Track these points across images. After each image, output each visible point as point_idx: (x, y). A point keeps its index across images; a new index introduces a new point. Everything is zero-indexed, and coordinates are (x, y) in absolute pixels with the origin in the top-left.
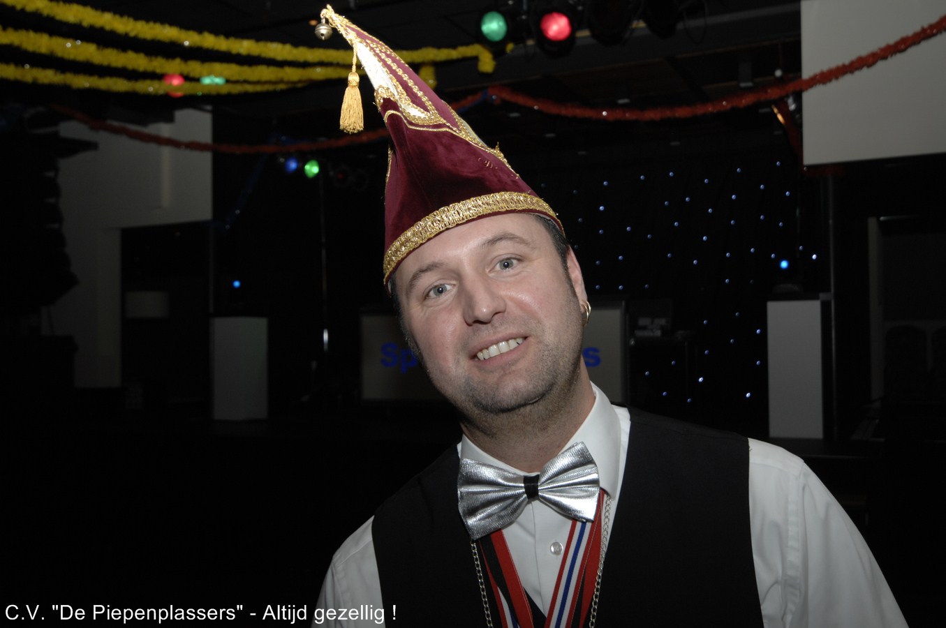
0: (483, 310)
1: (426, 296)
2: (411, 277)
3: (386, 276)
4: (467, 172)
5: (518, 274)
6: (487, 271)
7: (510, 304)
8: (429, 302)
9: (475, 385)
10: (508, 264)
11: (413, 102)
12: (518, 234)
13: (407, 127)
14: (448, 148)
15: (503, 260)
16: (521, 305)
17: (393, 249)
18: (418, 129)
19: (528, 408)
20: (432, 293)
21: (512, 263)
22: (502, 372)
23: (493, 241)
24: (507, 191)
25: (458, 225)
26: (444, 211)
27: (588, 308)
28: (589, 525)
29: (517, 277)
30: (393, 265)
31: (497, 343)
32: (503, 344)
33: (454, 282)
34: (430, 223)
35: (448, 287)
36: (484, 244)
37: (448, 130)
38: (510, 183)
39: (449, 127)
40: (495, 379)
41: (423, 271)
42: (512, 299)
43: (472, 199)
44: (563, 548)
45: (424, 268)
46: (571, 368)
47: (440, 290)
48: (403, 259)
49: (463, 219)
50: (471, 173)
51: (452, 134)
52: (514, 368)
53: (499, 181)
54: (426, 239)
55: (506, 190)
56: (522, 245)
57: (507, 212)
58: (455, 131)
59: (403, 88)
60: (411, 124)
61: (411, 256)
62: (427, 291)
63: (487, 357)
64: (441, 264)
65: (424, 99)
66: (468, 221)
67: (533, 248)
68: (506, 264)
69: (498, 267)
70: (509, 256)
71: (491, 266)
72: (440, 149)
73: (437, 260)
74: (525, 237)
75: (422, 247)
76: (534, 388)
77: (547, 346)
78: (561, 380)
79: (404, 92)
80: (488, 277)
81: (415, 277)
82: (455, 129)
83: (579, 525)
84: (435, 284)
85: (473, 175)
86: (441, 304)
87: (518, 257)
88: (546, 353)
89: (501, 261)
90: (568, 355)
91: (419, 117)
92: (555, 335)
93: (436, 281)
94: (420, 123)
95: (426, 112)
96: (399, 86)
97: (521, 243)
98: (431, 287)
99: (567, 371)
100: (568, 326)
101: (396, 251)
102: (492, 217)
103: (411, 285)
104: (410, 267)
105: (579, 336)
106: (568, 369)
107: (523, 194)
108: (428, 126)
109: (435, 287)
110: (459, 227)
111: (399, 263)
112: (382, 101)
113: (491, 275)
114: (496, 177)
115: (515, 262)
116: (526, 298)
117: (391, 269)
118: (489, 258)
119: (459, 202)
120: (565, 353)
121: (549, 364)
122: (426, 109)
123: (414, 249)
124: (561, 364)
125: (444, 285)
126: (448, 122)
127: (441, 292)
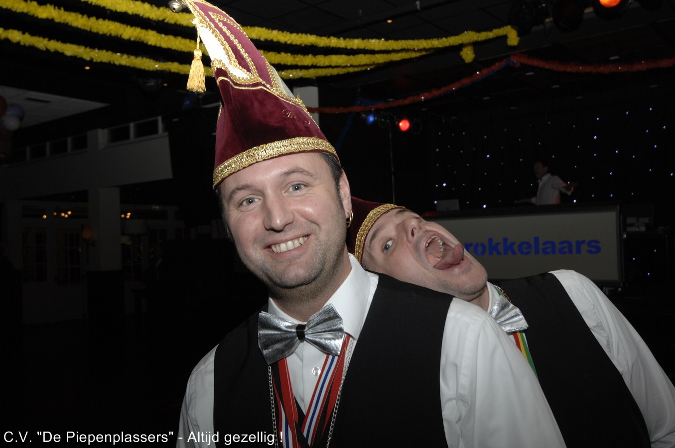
0: (278, 222)
1: (241, 204)
2: (231, 191)
3: (214, 185)
4: (273, 122)
5: (304, 195)
6: (283, 192)
7: (297, 215)
8: (242, 208)
9: (269, 267)
10: (298, 187)
11: (240, 64)
12: (306, 169)
13: (233, 88)
14: (262, 103)
15: (295, 185)
16: (304, 215)
17: (220, 169)
18: (240, 88)
19: (304, 287)
20: (245, 203)
21: (301, 187)
22: (289, 263)
23: (288, 174)
24: (301, 137)
25: (264, 160)
26: (255, 150)
27: (351, 215)
28: (336, 358)
29: (302, 197)
30: (220, 179)
31: (286, 241)
32: (290, 243)
33: (260, 198)
34: (245, 157)
35: (256, 200)
36: (282, 175)
37: (263, 87)
38: (304, 129)
39: (264, 85)
40: (283, 267)
41: (239, 189)
42: (299, 212)
43: (276, 142)
44: (319, 372)
45: (240, 187)
46: (335, 258)
47: (250, 201)
48: (226, 178)
49: (268, 156)
50: (276, 123)
51: (266, 91)
52: (297, 261)
53: (295, 128)
54: (242, 167)
55: (299, 136)
56: (309, 176)
57: (300, 152)
58: (268, 88)
59: (233, 52)
60: (236, 84)
61: (231, 177)
62: (241, 201)
63: (279, 252)
64: (251, 186)
65: (248, 60)
66: (272, 158)
67: (316, 179)
68: (297, 187)
69: (291, 189)
70: (298, 183)
71: (286, 189)
72: (256, 105)
73: (249, 183)
74: (311, 171)
75: (239, 172)
76: (309, 275)
77: (320, 242)
78: (328, 266)
79: (234, 56)
80: (284, 196)
81: (233, 192)
82: (268, 86)
83: (331, 357)
84: (247, 197)
85: (278, 125)
86: (251, 210)
87: (304, 184)
88: (319, 247)
89: (293, 186)
90: (333, 249)
91: (243, 78)
92: (327, 235)
93: (248, 196)
94: (243, 82)
95: (248, 73)
96: (231, 50)
97: (307, 175)
98: (243, 199)
99: (332, 260)
100: (336, 229)
101: (222, 170)
102: (289, 156)
103: (231, 198)
104: (230, 185)
105: (343, 236)
106: (333, 258)
107: (312, 138)
108: (249, 86)
109: (247, 199)
110: (266, 161)
111: (223, 180)
112: (216, 69)
113: (285, 195)
114: (294, 124)
115: (302, 186)
116: (309, 210)
117: (218, 182)
118: (285, 183)
119: (266, 144)
120: (331, 247)
121: (320, 256)
122: (249, 70)
123: (234, 173)
124: (328, 255)
125: (253, 198)
126: (263, 80)
127: (250, 203)
